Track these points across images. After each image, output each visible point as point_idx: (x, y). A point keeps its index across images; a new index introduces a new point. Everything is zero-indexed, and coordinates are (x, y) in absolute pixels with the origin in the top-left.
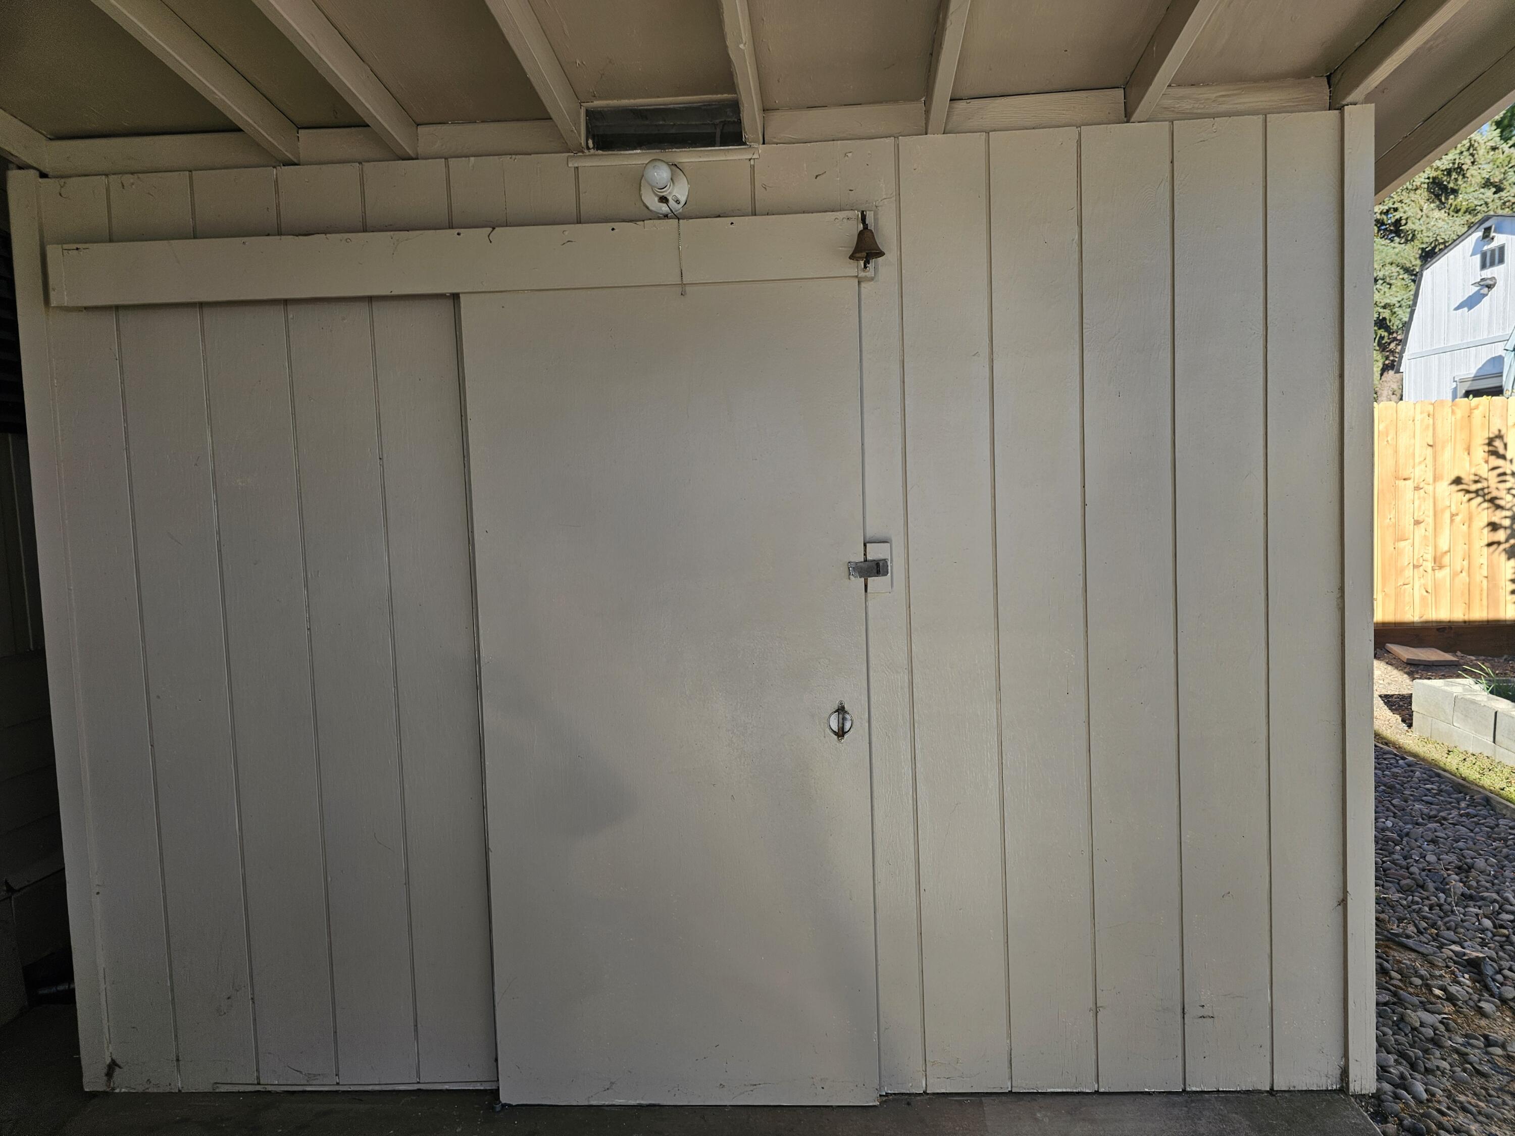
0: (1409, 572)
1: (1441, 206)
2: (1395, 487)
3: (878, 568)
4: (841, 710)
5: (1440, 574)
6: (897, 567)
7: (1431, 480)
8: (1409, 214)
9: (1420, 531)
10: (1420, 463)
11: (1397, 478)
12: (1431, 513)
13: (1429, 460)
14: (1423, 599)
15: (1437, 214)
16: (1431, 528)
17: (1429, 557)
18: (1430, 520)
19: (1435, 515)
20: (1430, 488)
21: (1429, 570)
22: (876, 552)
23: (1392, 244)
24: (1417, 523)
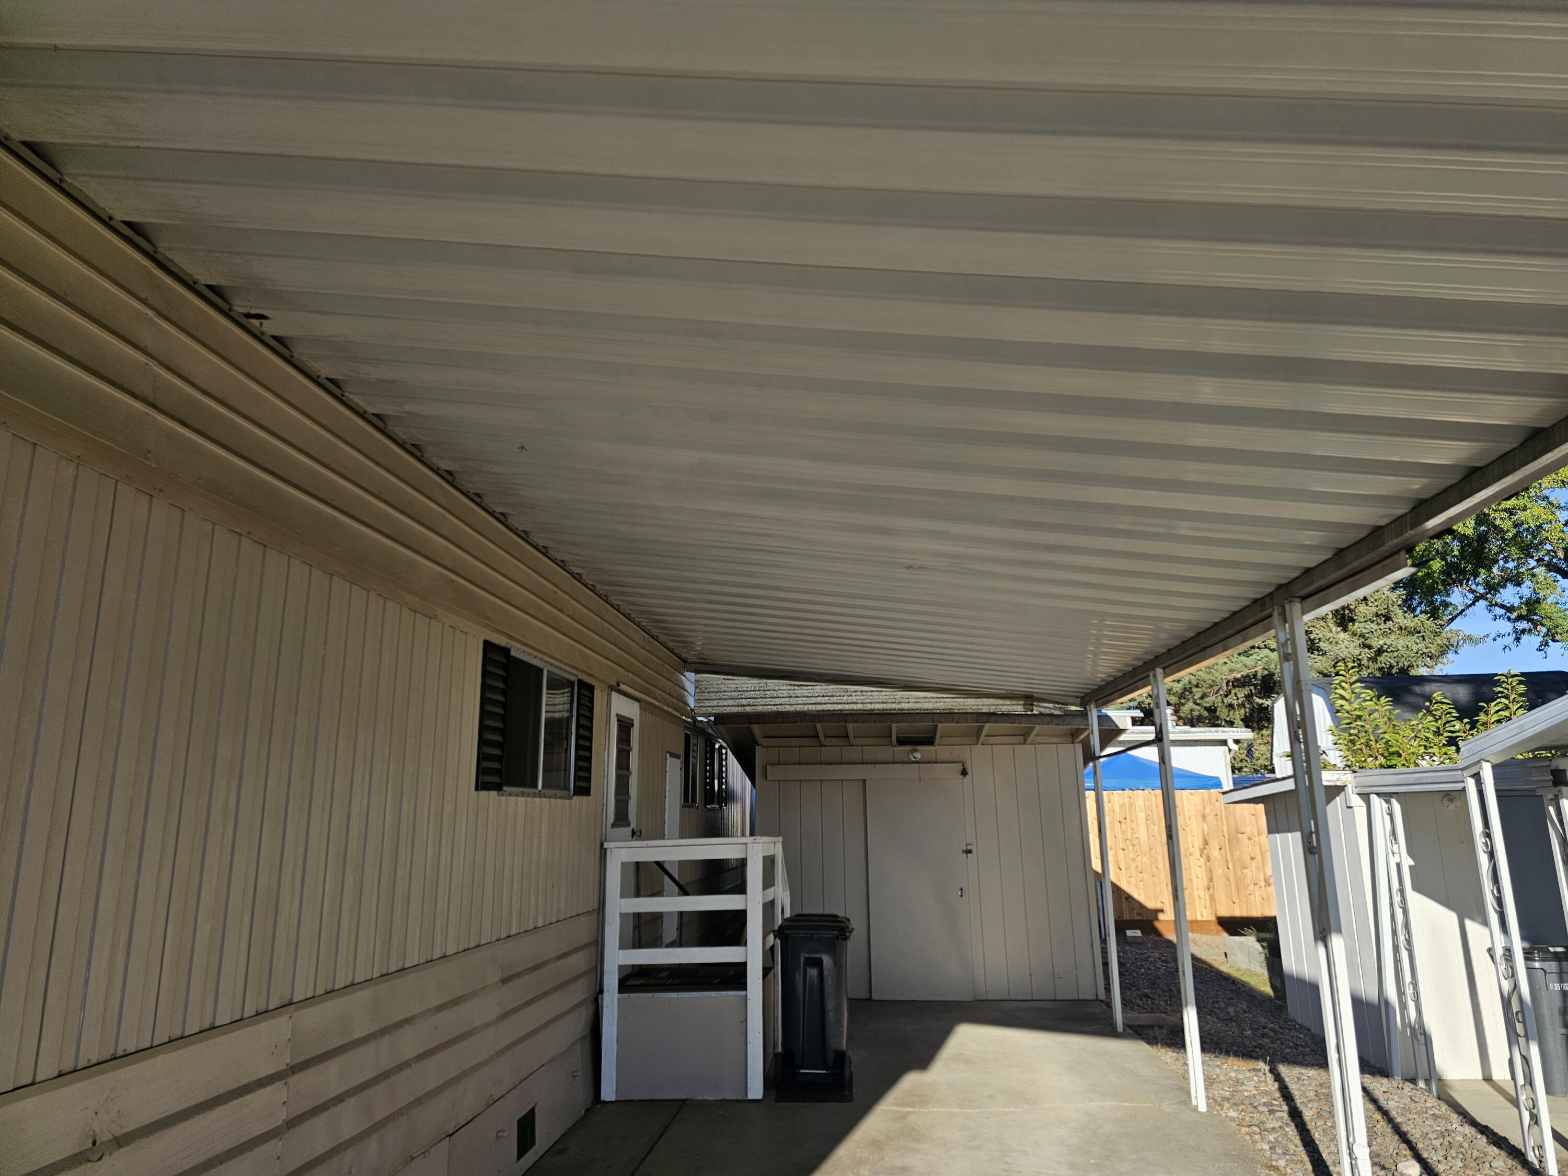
0: (1252, 887)
1: (1345, 630)
2: (1237, 837)
3: (970, 852)
4: (961, 889)
5: (1269, 889)
6: (974, 851)
7: (1256, 834)
8: (1320, 636)
9: (1254, 864)
10: (1249, 824)
11: (1238, 832)
12: (1259, 853)
13: (1254, 823)
14: (1261, 904)
15: (1342, 635)
16: (1260, 863)
17: (1262, 878)
18: (1259, 857)
19: (1262, 855)
20: (1257, 839)
21: (1263, 886)
22: (969, 847)
23: (1313, 656)
24: (1252, 859)
